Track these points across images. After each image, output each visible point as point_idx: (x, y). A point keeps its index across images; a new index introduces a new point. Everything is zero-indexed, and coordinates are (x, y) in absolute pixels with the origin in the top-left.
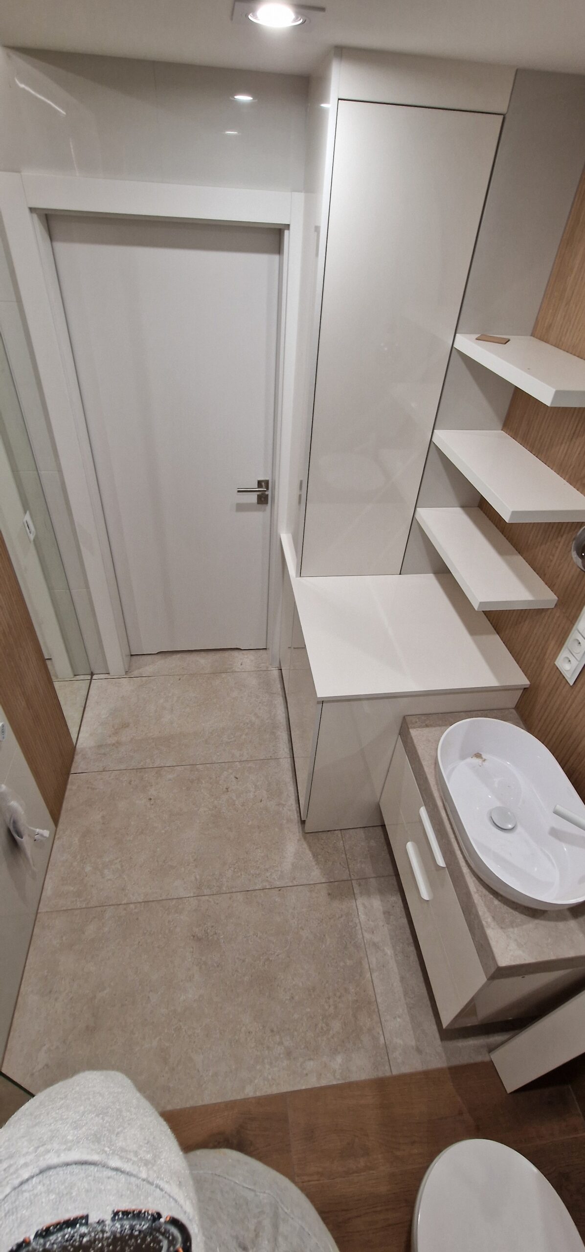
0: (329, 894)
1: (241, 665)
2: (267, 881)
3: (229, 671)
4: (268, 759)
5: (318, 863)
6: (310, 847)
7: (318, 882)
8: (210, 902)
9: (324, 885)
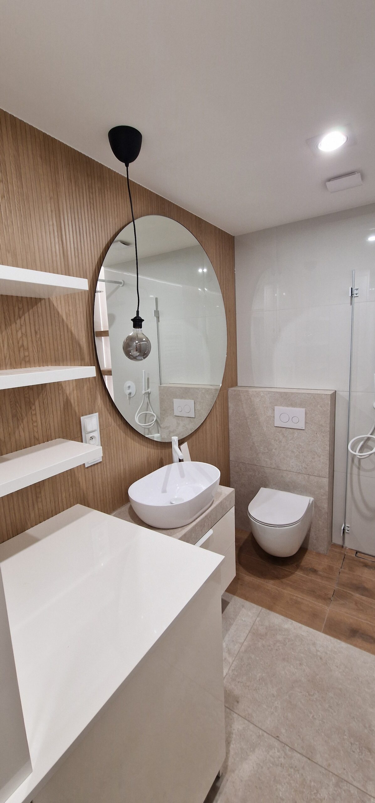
2: (286, 754)
5: (230, 733)
8: (352, 777)
9: (236, 711)
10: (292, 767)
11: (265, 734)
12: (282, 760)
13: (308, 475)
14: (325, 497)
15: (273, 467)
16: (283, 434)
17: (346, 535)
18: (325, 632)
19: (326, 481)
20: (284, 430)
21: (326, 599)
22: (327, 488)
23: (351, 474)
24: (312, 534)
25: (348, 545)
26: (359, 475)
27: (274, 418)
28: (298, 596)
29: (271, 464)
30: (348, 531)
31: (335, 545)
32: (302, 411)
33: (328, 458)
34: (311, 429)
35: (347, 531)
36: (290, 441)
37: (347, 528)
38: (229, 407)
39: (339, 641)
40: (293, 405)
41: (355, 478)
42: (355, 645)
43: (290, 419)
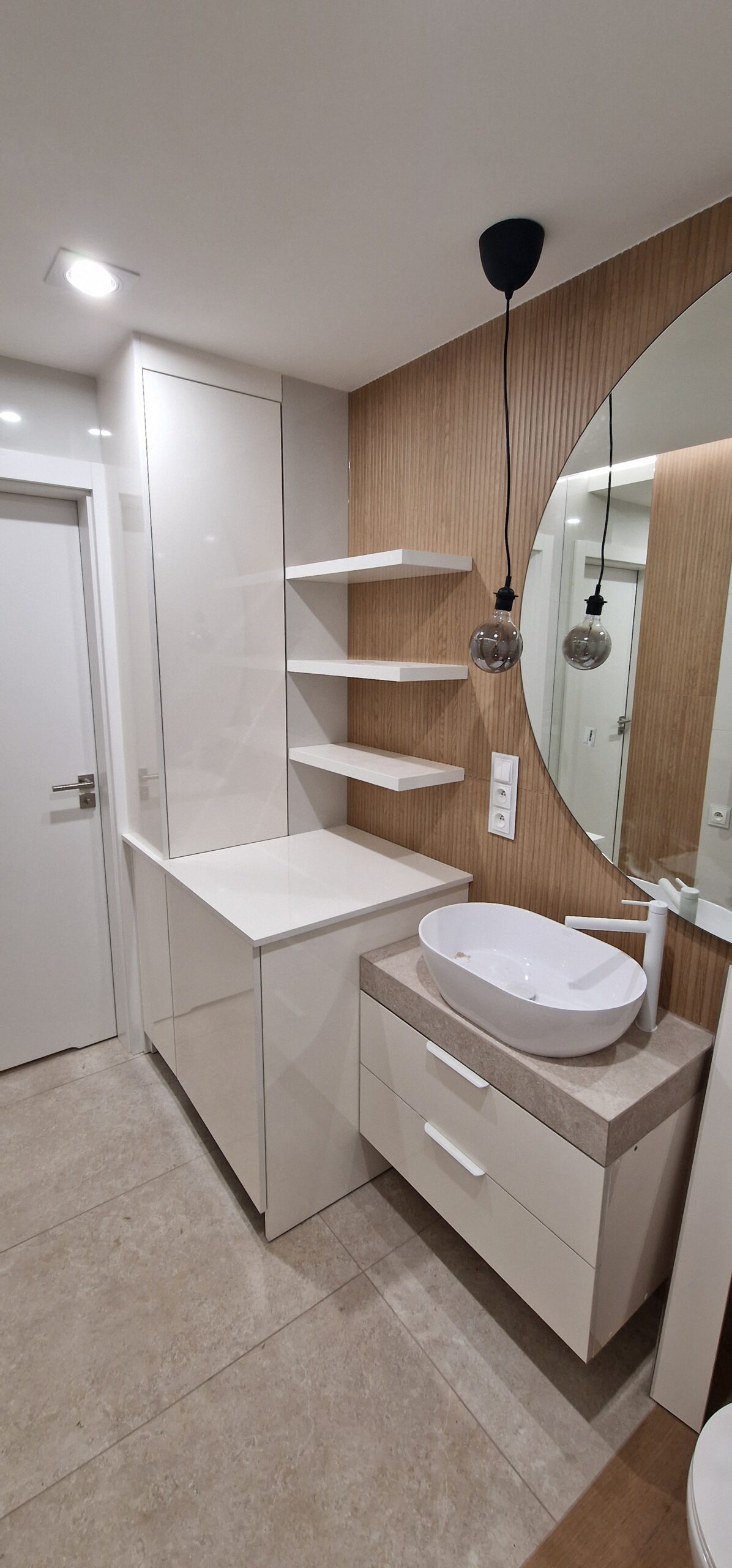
0: (341, 1309)
1: (84, 1068)
2: (238, 1344)
3: (66, 1081)
4: (171, 1170)
5: (304, 1273)
6: (284, 1258)
7: (317, 1301)
8: (148, 1437)
9: (328, 1301)
11: (277, 1328)
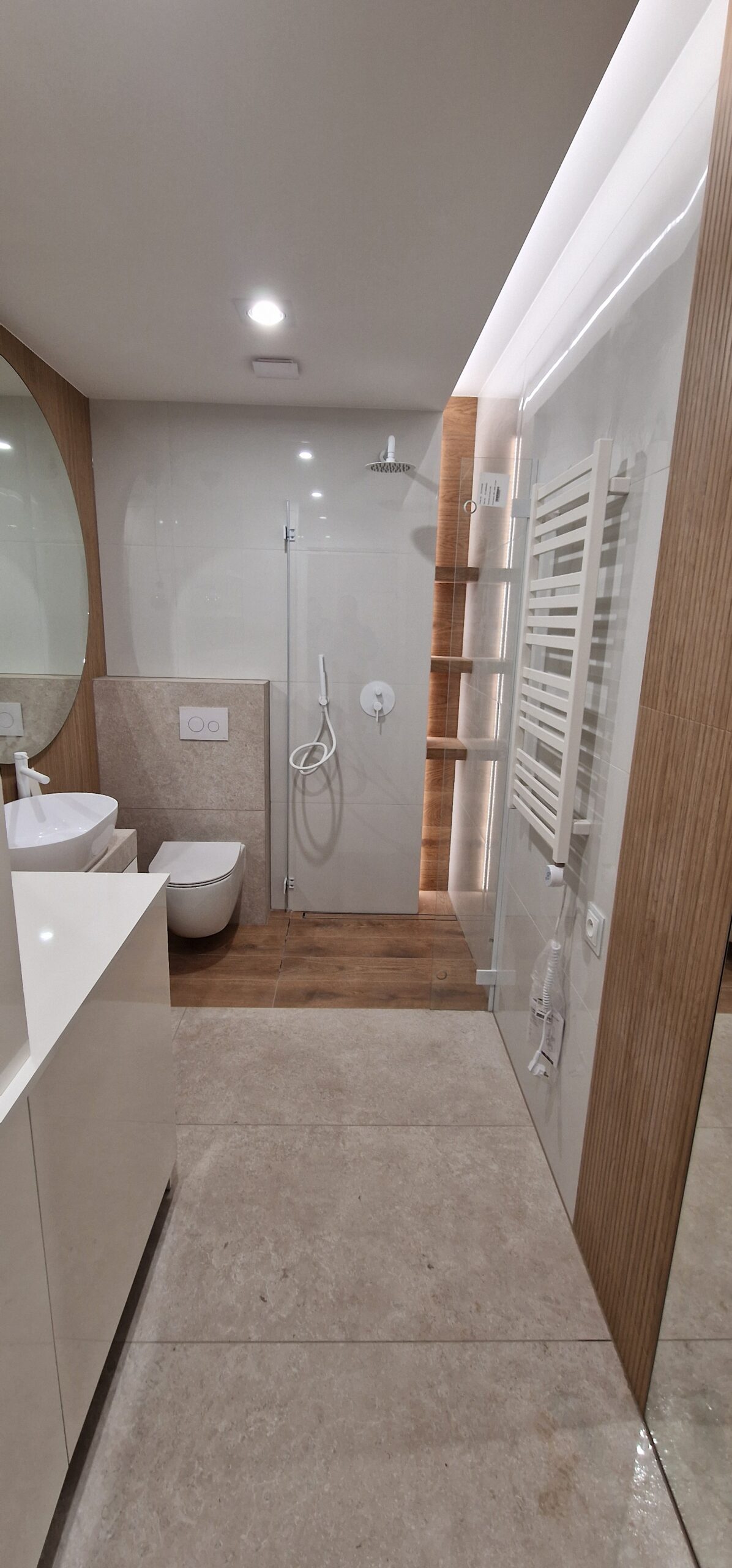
10: (259, 1141)
11: (220, 1127)
12: (247, 1140)
13: (235, 811)
14: (262, 840)
15: (179, 807)
16: (194, 751)
17: (290, 893)
18: (276, 1006)
19: (261, 815)
20: (197, 744)
21: (273, 972)
22: (263, 826)
23: (294, 802)
24: (245, 900)
25: (293, 906)
26: (303, 803)
27: (179, 726)
28: (236, 980)
29: (177, 802)
30: (292, 886)
31: (275, 912)
32: (224, 711)
33: (264, 781)
34: (238, 738)
35: (290, 887)
36: (207, 762)
37: (290, 883)
38: (96, 711)
39: (295, 1009)
40: (208, 703)
41: (299, 806)
42: (315, 1007)
43: (206, 726)
